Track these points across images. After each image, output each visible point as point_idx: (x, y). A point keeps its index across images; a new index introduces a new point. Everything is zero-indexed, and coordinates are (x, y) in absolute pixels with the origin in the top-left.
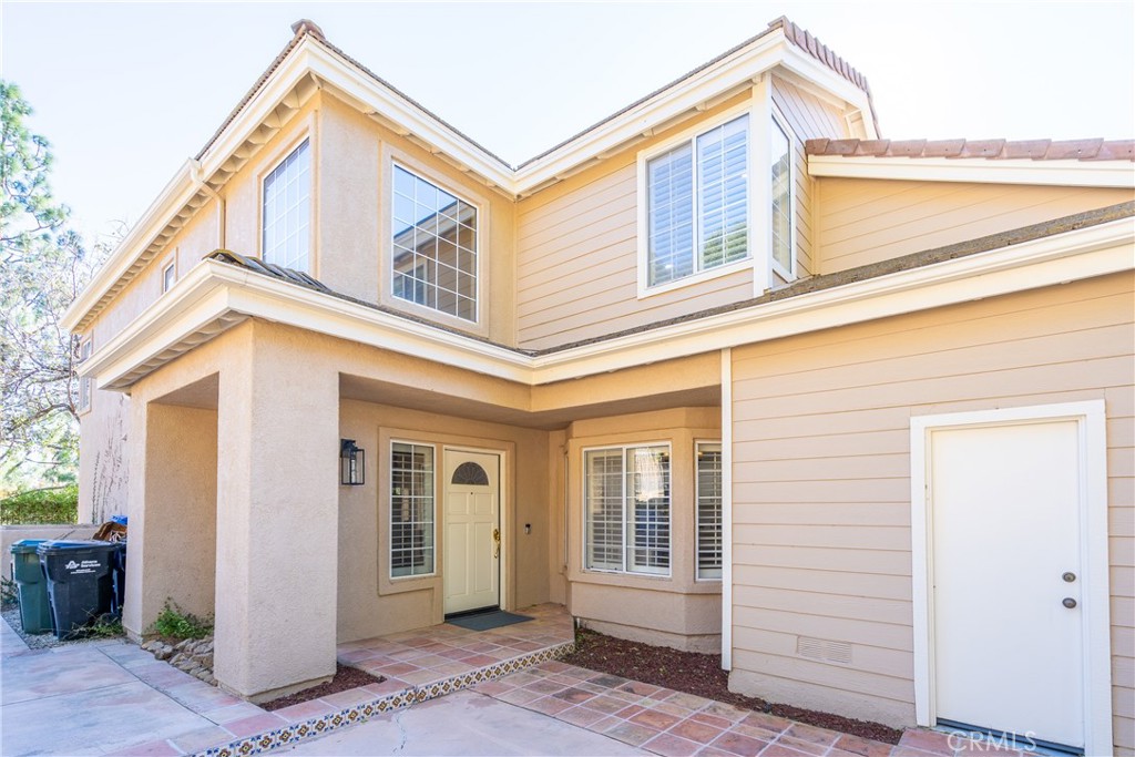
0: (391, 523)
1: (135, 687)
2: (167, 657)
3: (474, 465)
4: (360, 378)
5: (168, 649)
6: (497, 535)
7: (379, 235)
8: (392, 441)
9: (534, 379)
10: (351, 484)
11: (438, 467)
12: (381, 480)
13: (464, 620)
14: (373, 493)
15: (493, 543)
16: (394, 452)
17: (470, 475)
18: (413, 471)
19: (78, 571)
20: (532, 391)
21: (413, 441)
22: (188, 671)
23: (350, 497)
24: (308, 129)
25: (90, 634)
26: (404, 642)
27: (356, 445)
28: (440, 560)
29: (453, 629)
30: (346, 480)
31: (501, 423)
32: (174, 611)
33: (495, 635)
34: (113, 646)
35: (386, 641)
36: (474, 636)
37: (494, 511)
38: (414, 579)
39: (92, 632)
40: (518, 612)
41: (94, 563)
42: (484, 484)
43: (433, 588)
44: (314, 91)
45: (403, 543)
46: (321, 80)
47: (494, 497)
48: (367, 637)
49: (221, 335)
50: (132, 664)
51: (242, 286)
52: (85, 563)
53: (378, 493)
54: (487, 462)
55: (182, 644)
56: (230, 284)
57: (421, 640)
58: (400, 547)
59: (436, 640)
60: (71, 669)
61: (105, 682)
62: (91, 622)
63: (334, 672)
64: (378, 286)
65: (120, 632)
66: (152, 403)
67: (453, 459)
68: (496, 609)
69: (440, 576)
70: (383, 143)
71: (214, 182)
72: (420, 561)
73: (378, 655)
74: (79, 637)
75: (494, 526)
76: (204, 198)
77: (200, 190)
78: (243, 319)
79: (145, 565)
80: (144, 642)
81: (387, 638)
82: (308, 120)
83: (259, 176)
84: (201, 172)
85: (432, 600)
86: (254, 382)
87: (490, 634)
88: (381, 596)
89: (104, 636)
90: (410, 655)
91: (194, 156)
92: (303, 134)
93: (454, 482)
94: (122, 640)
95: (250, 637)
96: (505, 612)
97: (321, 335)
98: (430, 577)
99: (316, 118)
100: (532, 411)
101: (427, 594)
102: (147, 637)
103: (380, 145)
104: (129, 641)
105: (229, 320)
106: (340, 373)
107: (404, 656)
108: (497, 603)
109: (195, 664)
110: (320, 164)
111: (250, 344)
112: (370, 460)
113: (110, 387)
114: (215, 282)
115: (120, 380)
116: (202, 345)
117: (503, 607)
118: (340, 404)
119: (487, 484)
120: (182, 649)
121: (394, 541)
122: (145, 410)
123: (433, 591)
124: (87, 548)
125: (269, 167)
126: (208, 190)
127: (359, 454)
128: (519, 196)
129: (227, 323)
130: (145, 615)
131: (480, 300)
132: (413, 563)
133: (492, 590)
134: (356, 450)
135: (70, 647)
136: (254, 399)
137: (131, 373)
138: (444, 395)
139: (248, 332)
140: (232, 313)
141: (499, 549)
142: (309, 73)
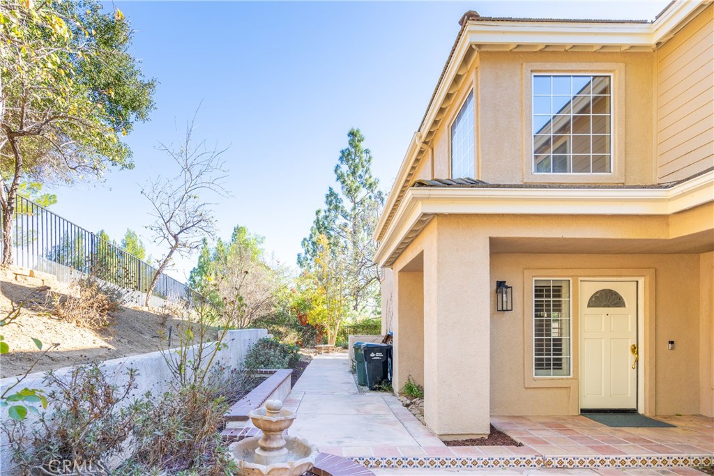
0: (534, 338)
1: (392, 418)
2: (407, 406)
3: (610, 291)
4: (504, 238)
5: (408, 402)
6: (635, 349)
7: (522, 133)
8: (534, 279)
9: (670, 209)
10: (503, 310)
11: (573, 295)
12: (525, 307)
13: (598, 416)
14: (520, 316)
15: (631, 357)
16: (535, 287)
17: (608, 299)
18: (552, 299)
19: (375, 358)
20: (670, 219)
21: (550, 277)
22: (415, 415)
23: (503, 319)
24: (472, 83)
25: (379, 389)
26: (544, 423)
27: (507, 284)
28: (576, 367)
29: (587, 421)
30: (500, 308)
31: (638, 253)
32: (412, 382)
33: (626, 433)
34: (387, 396)
35: (529, 420)
36: (605, 430)
37: (632, 328)
38: (553, 379)
39: (380, 388)
40: (658, 418)
41: (381, 355)
42: (621, 307)
43: (570, 388)
44: (475, 54)
45: (545, 352)
46: (479, 46)
47: (632, 318)
48: (516, 415)
49: (424, 228)
50: (393, 406)
51: (428, 198)
52: (378, 354)
53: (524, 316)
54: (624, 288)
55: (414, 400)
56: (422, 199)
57: (558, 424)
58: (543, 355)
59: (569, 426)
60: (370, 404)
61: (381, 412)
62: (380, 384)
63: (489, 432)
64: (522, 170)
65: (391, 390)
66: (400, 271)
67: (589, 288)
68: (633, 412)
69: (576, 378)
70: (524, 64)
71: (427, 140)
72: (558, 365)
73: (521, 428)
74: (375, 390)
75: (633, 342)
76: (423, 151)
77: (421, 148)
78: (432, 216)
79: (399, 356)
80: (400, 396)
81: (531, 418)
82: (473, 76)
83: (448, 126)
84: (421, 137)
85: (569, 397)
86: (438, 252)
87: (622, 431)
88: (526, 388)
89: (385, 390)
90: (545, 433)
91: (417, 131)
92: (470, 87)
93: (589, 306)
94: (392, 394)
95: (439, 401)
96: (643, 417)
97: (477, 215)
98: (567, 379)
99: (477, 73)
100: (670, 238)
101: (565, 391)
102: (401, 394)
103: (522, 67)
104: (394, 395)
105: (424, 219)
106: (490, 238)
107: (540, 432)
108: (635, 407)
109: (419, 412)
110: (479, 102)
111: (436, 231)
112: (517, 295)
113: (384, 266)
114: (415, 199)
115: (387, 262)
116: (417, 236)
117: (641, 411)
118: (490, 258)
119: (624, 306)
120: (415, 403)
121: (536, 350)
122: (397, 276)
123: (571, 390)
124: (378, 347)
125: (453, 118)
126: (425, 147)
127: (509, 290)
128: (658, 44)
129: (425, 221)
130: (400, 383)
131: (615, 153)
132: (552, 367)
133: (629, 395)
134: (507, 287)
135: (373, 393)
136: (438, 262)
137: (390, 258)
138: (575, 239)
139: (434, 225)
140: (425, 215)
141: (637, 361)
142: (471, 45)
